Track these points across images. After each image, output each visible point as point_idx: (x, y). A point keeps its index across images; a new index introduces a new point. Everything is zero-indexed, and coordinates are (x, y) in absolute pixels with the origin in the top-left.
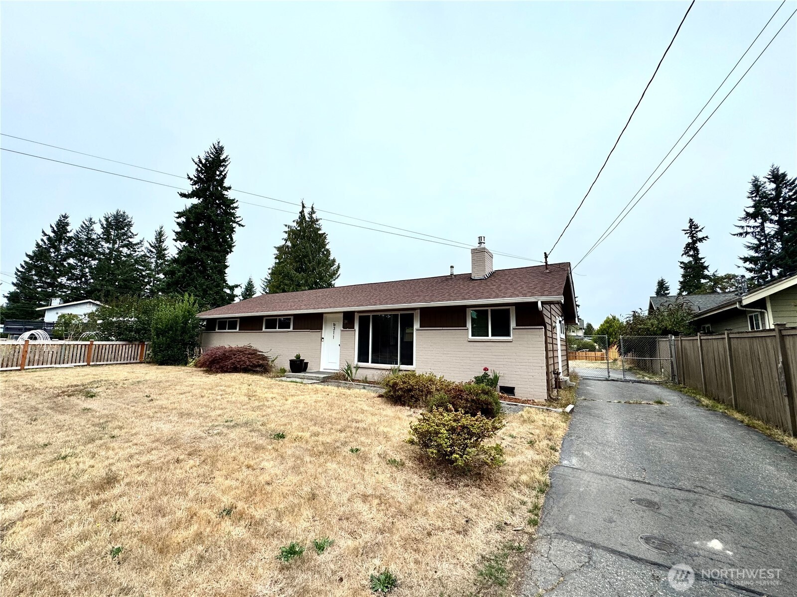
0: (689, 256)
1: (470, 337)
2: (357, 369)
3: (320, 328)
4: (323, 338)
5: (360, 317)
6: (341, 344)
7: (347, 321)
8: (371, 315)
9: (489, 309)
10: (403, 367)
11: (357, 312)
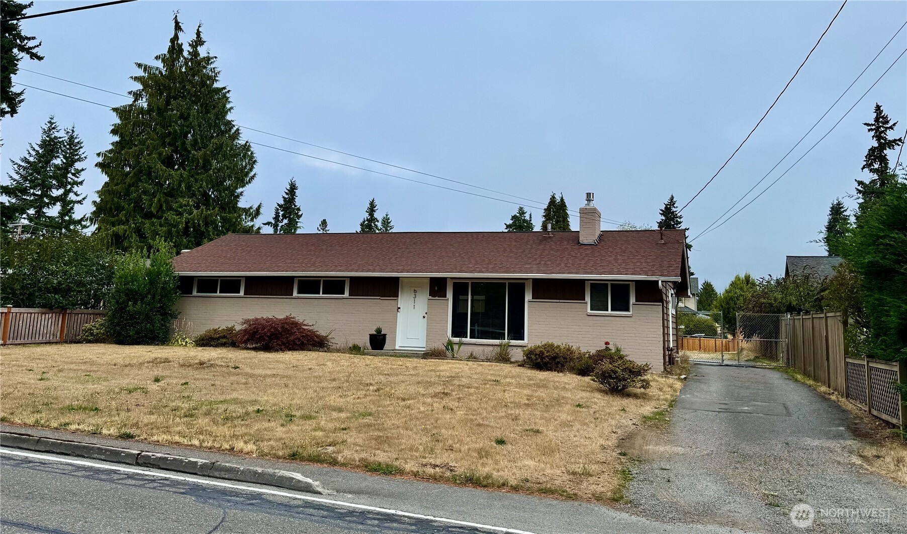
0: (873, 171)
1: (589, 311)
2: (461, 344)
3: (395, 295)
4: (399, 308)
5: (454, 283)
6: (426, 315)
7: (436, 289)
8: (470, 282)
9: (609, 283)
10: (513, 342)
11: (451, 278)
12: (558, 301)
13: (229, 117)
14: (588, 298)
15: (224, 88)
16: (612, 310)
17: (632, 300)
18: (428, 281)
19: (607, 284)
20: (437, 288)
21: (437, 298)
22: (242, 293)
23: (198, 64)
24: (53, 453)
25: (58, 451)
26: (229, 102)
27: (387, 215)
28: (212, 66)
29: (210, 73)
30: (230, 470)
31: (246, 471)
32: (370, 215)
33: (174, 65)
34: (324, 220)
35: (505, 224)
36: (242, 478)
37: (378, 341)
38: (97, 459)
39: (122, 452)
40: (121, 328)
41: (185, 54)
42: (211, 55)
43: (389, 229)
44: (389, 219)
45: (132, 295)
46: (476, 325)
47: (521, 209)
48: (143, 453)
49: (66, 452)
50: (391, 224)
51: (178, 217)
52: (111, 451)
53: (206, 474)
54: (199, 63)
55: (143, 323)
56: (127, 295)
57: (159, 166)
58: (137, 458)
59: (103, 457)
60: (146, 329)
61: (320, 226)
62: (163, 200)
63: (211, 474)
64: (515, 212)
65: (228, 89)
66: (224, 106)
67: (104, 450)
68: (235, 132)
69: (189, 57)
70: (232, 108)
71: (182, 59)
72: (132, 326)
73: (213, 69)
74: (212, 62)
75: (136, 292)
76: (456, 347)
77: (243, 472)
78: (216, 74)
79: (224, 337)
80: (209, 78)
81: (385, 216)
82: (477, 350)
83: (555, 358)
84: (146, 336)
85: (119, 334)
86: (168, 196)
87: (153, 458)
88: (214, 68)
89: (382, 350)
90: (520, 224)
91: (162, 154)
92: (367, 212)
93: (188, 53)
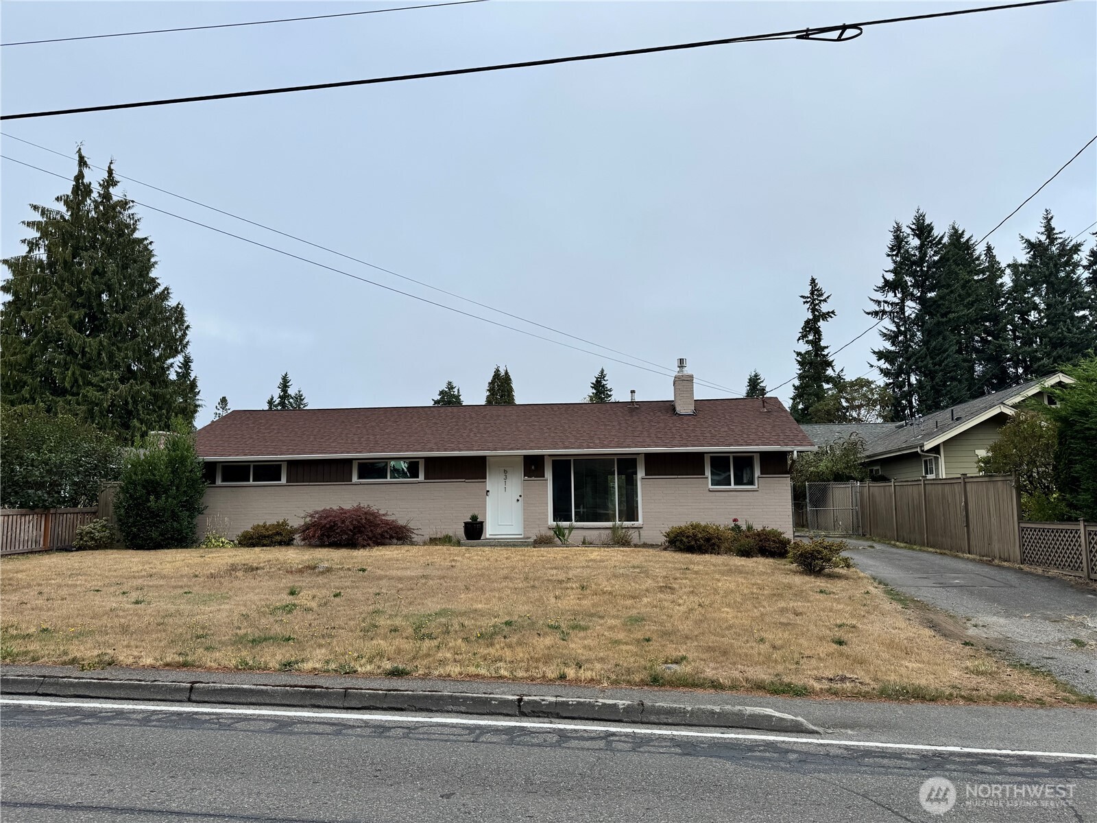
0: (807, 342)
1: (710, 486)
2: (571, 529)
3: (483, 477)
4: (488, 491)
5: (554, 462)
6: (519, 498)
7: (533, 468)
8: (572, 459)
9: (731, 455)
10: (627, 524)
11: (550, 455)
12: (676, 477)
13: (152, 274)
14: (708, 473)
15: (146, 239)
16: (735, 484)
17: (757, 473)
18: (521, 460)
19: (729, 457)
20: (533, 466)
21: (533, 478)
22: (284, 481)
23: (111, 209)
24: (377, 709)
25: (384, 706)
26: (153, 255)
27: (299, 392)
28: (130, 211)
29: (128, 220)
30: (671, 712)
31: (697, 712)
32: (282, 391)
33: (79, 210)
34: (224, 398)
35: (433, 400)
36: (695, 722)
37: (474, 530)
38: (455, 712)
39: (492, 699)
40: (139, 530)
41: (95, 195)
42: (129, 198)
43: (302, 406)
44: (302, 396)
45: (153, 487)
46: (582, 507)
47: (450, 383)
48: (525, 698)
49: (399, 706)
50: (305, 401)
51: (99, 393)
52: (473, 699)
53: (637, 719)
54: (114, 207)
55: (168, 521)
56: (144, 487)
57: (71, 331)
58: (519, 706)
59: (463, 709)
60: (173, 528)
61: (219, 404)
62: (78, 373)
63: (645, 720)
64: (444, 387)
65: (150, 239)
66: (149, 260)
67: (462, 698)
68: (163, 291)
69: (100, 200)
70: (156, 263)
71: (89, 201)
72: (154, 526)
73: (131, 216)
74: (129, 207)
75: (158, 483)
76: (567, 532)
77: (692, 712)
78: (136, 221)
79: (278, 534)
80: (128, 226)
81: (297, 393)
82: (591, 535)
83: (708, 540)
84: (172, 538)
85: (135, 536)
86: (83, 368)
87: (545, 704)
88: (133, 215)
89: (480, 539)
90: (449, 399)
91: (74, 318)
92: (279, 387)
93: (98, 195)
